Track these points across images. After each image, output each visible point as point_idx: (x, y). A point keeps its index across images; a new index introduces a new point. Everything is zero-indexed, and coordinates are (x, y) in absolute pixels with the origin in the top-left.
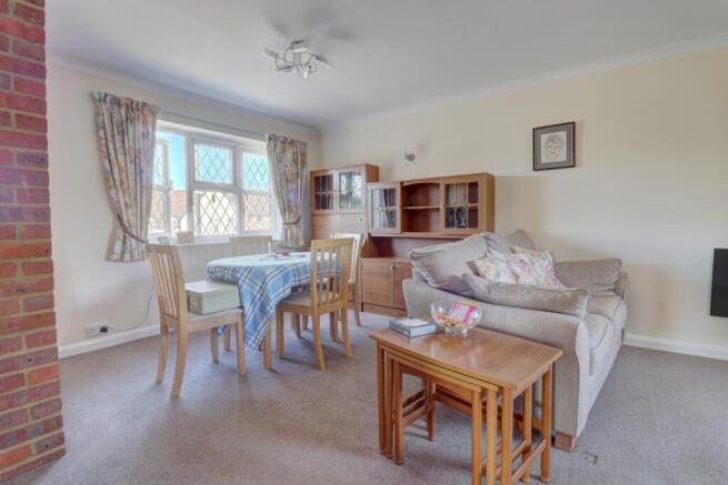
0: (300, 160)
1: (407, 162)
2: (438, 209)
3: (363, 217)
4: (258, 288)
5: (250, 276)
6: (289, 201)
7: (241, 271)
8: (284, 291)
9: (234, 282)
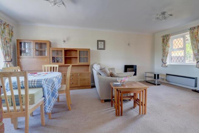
0: (11, 34)
1: (63, 42)
2: (77, 57)
3: (48, 59)
4: (50, 87)
5: (46, 83)
6: (8, 51)
7: (43, 81)
8: (59, 86)
9: (41, 86)
